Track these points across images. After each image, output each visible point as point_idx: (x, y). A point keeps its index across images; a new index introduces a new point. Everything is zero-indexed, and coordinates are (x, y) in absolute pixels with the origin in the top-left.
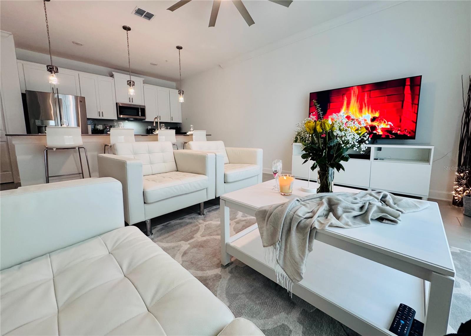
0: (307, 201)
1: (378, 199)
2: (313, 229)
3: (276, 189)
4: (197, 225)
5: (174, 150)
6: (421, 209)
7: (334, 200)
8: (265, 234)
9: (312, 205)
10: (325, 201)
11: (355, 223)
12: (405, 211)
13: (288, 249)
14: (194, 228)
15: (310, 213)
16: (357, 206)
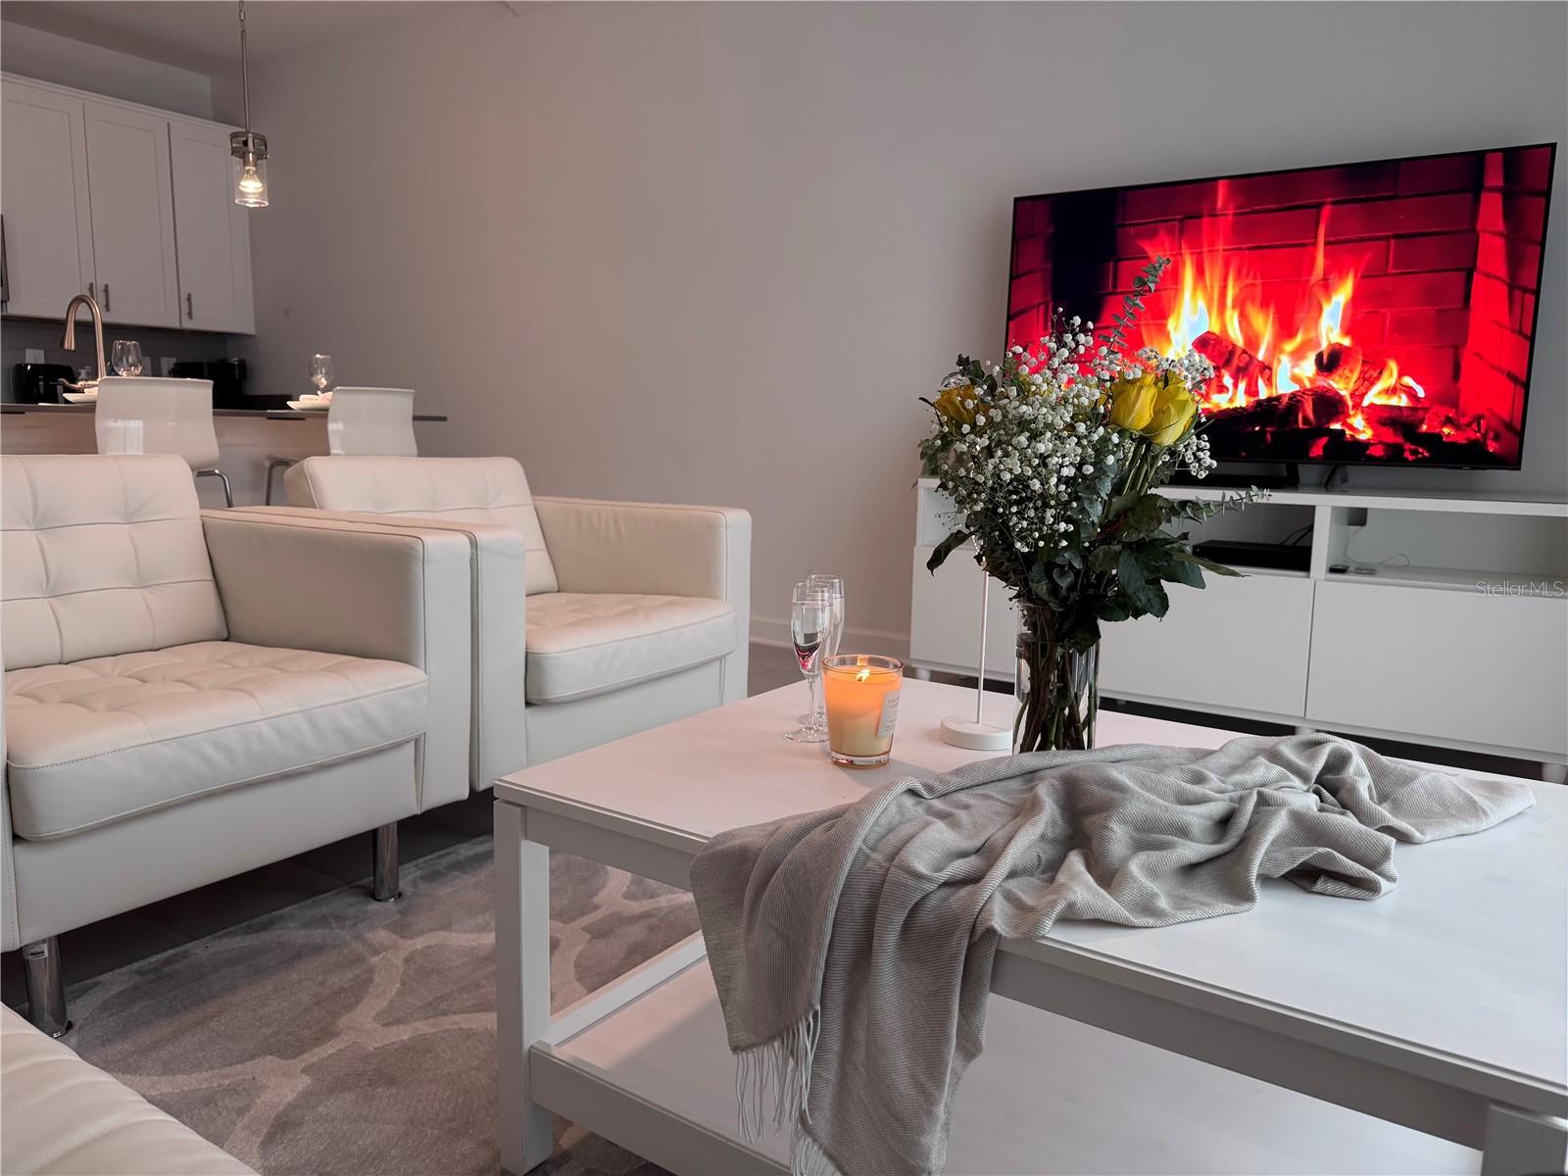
0: (962, 797)
1: (1303, 776)
2: (981, 937)
3: (812, 736)
4: (359, 959)
5: (208, 512)
6: (1494, 819)
7: (1094, 788)
8: (741, 978)
9: (982, 818)
10: (1045, 791)
11: (1185, 899)
12: (1422, 832)
13: (860, 1056)
14: (336, 980)
15: (973, 858)
16: (1198, 817)
